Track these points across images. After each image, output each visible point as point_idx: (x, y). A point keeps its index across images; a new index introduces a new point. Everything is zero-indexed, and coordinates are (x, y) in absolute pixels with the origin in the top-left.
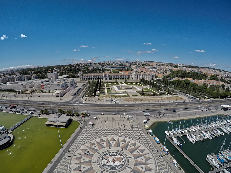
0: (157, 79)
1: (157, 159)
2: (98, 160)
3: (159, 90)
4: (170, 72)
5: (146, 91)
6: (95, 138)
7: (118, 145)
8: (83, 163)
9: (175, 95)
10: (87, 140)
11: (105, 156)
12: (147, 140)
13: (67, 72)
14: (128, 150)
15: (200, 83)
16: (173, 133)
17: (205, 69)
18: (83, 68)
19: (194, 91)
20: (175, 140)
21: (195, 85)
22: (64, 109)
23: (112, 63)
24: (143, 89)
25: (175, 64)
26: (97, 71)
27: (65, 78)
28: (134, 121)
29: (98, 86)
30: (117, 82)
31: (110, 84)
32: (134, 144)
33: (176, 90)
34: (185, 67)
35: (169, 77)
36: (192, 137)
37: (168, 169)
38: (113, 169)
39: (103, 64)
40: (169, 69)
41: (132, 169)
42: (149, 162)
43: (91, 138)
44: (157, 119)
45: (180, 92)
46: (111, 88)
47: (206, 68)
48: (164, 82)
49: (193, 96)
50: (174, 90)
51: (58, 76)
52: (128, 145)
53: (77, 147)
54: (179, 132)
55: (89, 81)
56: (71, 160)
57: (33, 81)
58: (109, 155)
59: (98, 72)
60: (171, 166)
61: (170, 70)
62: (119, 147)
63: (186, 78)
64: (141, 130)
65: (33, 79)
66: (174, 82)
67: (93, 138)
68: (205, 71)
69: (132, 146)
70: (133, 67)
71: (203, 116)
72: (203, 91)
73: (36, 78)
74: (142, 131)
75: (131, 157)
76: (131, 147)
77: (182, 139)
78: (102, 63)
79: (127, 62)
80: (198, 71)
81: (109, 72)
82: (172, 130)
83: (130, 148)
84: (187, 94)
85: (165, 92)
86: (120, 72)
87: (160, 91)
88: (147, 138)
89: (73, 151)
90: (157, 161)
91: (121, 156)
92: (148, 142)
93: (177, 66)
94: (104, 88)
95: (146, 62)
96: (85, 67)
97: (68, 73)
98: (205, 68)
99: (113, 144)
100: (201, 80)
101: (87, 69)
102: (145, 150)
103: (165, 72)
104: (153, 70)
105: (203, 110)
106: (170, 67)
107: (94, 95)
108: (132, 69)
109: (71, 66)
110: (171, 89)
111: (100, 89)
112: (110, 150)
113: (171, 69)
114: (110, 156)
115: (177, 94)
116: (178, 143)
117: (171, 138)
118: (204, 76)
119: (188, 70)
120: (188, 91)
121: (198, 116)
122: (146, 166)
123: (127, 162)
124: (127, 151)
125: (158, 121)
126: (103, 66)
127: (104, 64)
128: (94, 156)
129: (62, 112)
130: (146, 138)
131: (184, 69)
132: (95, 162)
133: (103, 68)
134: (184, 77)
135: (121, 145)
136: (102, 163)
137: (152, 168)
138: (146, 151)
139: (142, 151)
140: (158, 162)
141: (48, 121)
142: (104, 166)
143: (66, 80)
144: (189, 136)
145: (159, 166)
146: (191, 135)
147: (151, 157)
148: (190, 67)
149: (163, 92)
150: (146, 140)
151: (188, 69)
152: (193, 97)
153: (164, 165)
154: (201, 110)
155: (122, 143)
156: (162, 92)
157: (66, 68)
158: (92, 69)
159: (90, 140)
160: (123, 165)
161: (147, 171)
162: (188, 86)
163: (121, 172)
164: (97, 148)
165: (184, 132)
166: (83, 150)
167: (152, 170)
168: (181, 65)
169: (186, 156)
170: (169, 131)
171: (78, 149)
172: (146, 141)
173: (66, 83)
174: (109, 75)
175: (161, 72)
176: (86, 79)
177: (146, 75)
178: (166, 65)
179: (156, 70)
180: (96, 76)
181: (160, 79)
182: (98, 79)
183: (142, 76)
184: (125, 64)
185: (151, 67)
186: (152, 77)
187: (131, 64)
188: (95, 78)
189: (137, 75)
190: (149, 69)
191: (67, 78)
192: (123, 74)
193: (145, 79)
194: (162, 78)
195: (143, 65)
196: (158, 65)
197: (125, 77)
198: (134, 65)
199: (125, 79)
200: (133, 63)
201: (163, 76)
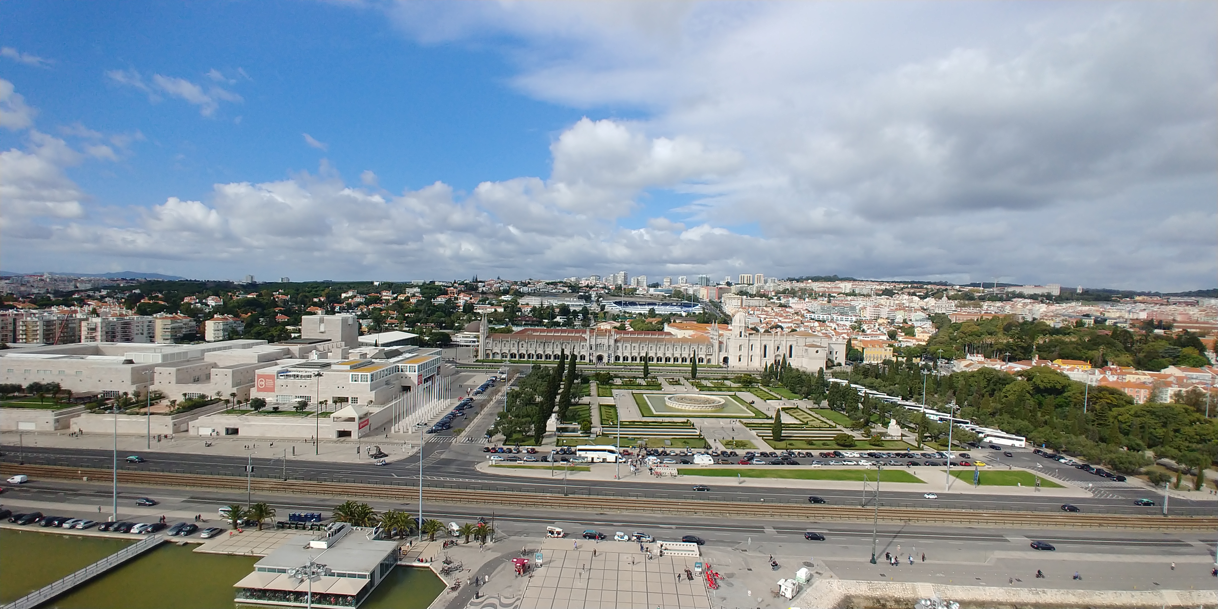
0: (856, 367)
4: (934, 331)
13: (408, 316)
18: (492, 305)
23: (631, 284)
24: (779, 415)
26: (558, 319)
27: (395, 348)
28: (732, 581)
29: (560, 391)
30: (650, 374)
31: (617, 381)
34: (1034, 297)
35: (925, 353)
39: (587, 286)
40: (923, 315)
48: (897, 378)
51: (362, 334)
55: (518, 367)
57: (209, 350)
59: (564, 325)
61: (930, 318)
63: (1041, 359)
65: (209, 334)
66: (956, 380)
68: (1190, 316)
70: (731, 305)
73: (231, 334)
78: (583, 283)
79: (705, 281)
80: (1126, 315)
81: (615, 327)
85: (904, 431)
86: (667, 328)
87: (872, 427)
93: (977, 296)
94: (585, 400)
96: (503, 301)
97: (412, 324)
101: (512, 310)
103: (901, 328)
104: (835, 316)
106: (931, 302)
107: (533, 433)
108: (724, 314)
109: (432, 289)
111: (566, 403)
113: (938, 311)
126: (588, 298)
127: (591, 288)
131: (1022, 308)
133: (588, 305)
134: (1020, 355)
143: (397, 353)
148: (1066, 296)
149: (891, 430)
156: (883, 433)
157: (408, 299)
158: (534, 310)
173: (398, 371)
174: (612, 342)
175: (880, 330)
176: (504, 355)
177: (798, 344)
178: (909, 294)
179: (849, 318)
180: (553, 343)
181: (873, 362)
182: (559, 356)
183: (777, 350)
184: (695, 288)
185: (823, 302)
186: (830, 354)
187: (721, 288)
188: (544, 352)
189: (752, 346)
190: (813, 313)
191: (410, 347)
192: (679, 340)
193: (789, 363)
194: (884, 358)
195: (780, 297)
196: (860, 295)
197: (689, 355)
198: (738, 295)
199: (691, 361)
200: (733, 288)
201: (892, 348)
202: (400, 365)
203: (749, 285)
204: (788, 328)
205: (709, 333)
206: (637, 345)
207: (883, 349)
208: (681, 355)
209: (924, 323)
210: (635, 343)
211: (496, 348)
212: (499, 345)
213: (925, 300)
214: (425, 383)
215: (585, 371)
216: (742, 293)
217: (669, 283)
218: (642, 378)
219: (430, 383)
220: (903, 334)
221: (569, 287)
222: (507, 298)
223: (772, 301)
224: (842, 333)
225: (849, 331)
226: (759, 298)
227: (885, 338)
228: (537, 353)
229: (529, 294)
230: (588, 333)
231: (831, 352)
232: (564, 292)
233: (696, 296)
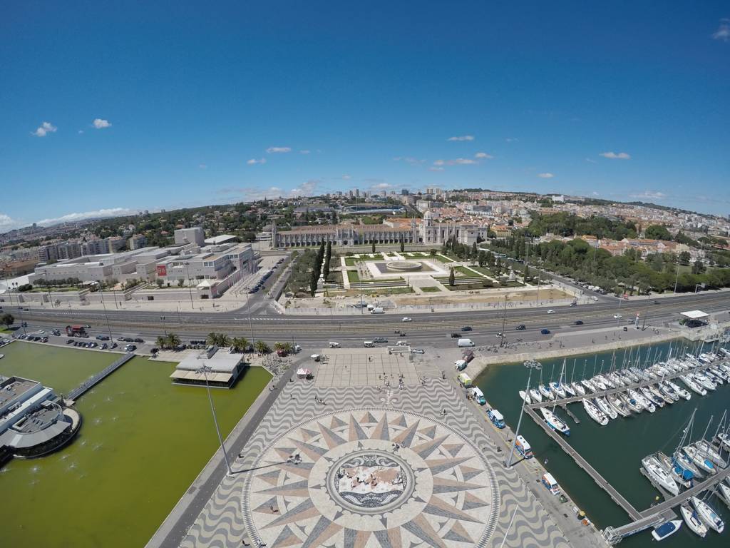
0: (492, 241)
1: (498, 473)
2: (325, 479)
3: (500, 271)
4: (531, 220)
5: (461, 275)
6: (315, 415)
7: (384, 435)
8: (284, 488)
9: (547, 284)
10: (292, 423)
11: (348, 467)
12: (467, 417)
13: (230, 226)
14: (414, 449)
15: (618, 247)
16: (543, 396)
17: (632, 208)
18: (278, 214)
19: (601, 271)
20: (549, 417)
21: (602, 255)
22: (224, 333)
23: (361, 196)
24: (452, 271)
25: (544, 196)
26: (318, 220)
27: (225, 244)
28: (429, 364)
29: (323, 264)
30: (376, 250)
31: (357, 256)
32: (430, 430)
33: (548, 270)
34: (574, 202)
35: (527, 233)
36: (597, 406)
37: (532, 502)
38: (371, 504)
39: (334, 199)
40: (526, 211)
41: (426, 504)
42: (475, 483)
43: (306, 416)
44: (496, 358)
45: (560, 276)
46: (359, 271)
47: (635, 203)
48: (514, 247)
49: (597, 288)
50: (543, 270)
51: (206, 238)
52: (412, 434)
53: (265, 443)
54: (560, 392)
55: (296, 251)
56: (249, 479)
57: (133, 255)
58: (357, 464)
59: (322, 224)
60: (539, 491)
61: (529, 213)
62: (388, 440)
63: (578, 235)
64: (450, 390)
65: (132, 246)
66: (542, 247)
67: (310, 416)
68: (630, 214)
69: (424, 436)
70: (422, 206)
71: (628, 345)
72: (626, 273)
73: (141, 245)
74: (451, 393)
75: (421, 470)
76: (421, 438)
77: (569, 413)
78: (332, 196)
79: (405, 193)
80: (610, 213)
81: (353, 223)
82: (540, 387)
83: (419, 444)
84: (580, 281)
85: (517, 276)
86: (385, 222)
87: (502, 275)
88: (466, 414)
89: (254, 455)
90: (497, 479)
91: (393, 466)
92: (471, 422)
93: (550, 201)
94: (338, 269)
95: (459, 191)
96: (284, 211)
97: (233, 230)
98: (631, 203)
99: (368, 432)
100: (620, 239)
101: (290, 216)
102: (462, 446)
103: (515, 219)
104: (481, 213)
105: (629, 327)
106: (529, 204)
107: (310, 290)
108: (419, 212)
109: (242, 208)
110: (534, 267)
111: (327, 272)
112: (361, 450)
113: (532, 209)
114: (361, 468)
115: (550, 283)
116: (558, 425)
117: (538, 412)
118: (630, 229)
119: (582, 212)
120: (584, 274)
121: (615, 346)
122: (467, 494)
123: (412, 483)
124: (410, 451)
125: (499, 362)
126: (336, 206)
127: (337, 199)
128: (314, 469)
129: (221, 342)
130: (465, 411)
131: (570, 208)
132: (318, 487)
133: (336, 210)
134: (569, 233)
135: (393, 435)
136: (337, 489)
137: (484, 499)
138: (467, 451)
139: (455, 450)
140: (501, 483)
141: (180, 369)
142: (343, 498)
143: (227, 248)
144: (590, 404)
145: (504, 493)
146: (594, 401)
147: (481, 467)
148: (587, 202)
149: (511, 276)
150: (464, 419)
151: (582, 208)
152: (598, 291)
153: (519, 489)
154: (622, 328)
155: (396, 430)
156: (507, 278)
157: (229, 215)
158: (303, 215)
159: (304, 420)
160: (399, 493)
161: (470, 508)
162: (584, 259)
163: (395, 512)
164: (323, 444)
165: (573, 393)
166: (284, 453)
167: (483, 505)
168: (561, 199)
169: (581, 462)
170: (531, 391)
171: (268, 448)
172: (465, 422)
173: (228, 258)
174: (352, 233)
175: (504, 220)
176: (287, 245)
177: (462, 229)
178: (518, 199)
179: (488, 213)
180: (317, 235)
181: (501, 239)
182: (320, 243)
183: (450, 233)
184: (400, 197)
185: (474, 204)
187: (415, 197)
188: (311, 241)
189: (436, 231)
190: (469, 210)
191: (233, 244)
193: (457, 240)
194: (507, 236)
195: (450, 201)
196: (494, 199)
197: (399, 238)
198: (425, 200)
199: (400, 242)
200: (423, 196)
201: (511, 230)
202: (229, 254)
203: (432, 194)
205: (410, 224)
206: (367, 234)
208: (394, 238)
209: (526, 216)
211: (282, 240)
212: (284, 239)
213: (526, 203)
214: (244, 264)
215: (337, 251)
216: (428, 199)
217: (384, 194)
218: (372, 253)
219: (247, 264)
220: (516, 222)
221: (323, 200)
222: (287, 209)
223: (445, 204)
226: (438, 202)
227: (507, 224)
228: (307, 242)
229: (299, 206)
230: (337, 227)
231: (479, 233)
232: (320, 203)
233: (401, 202)
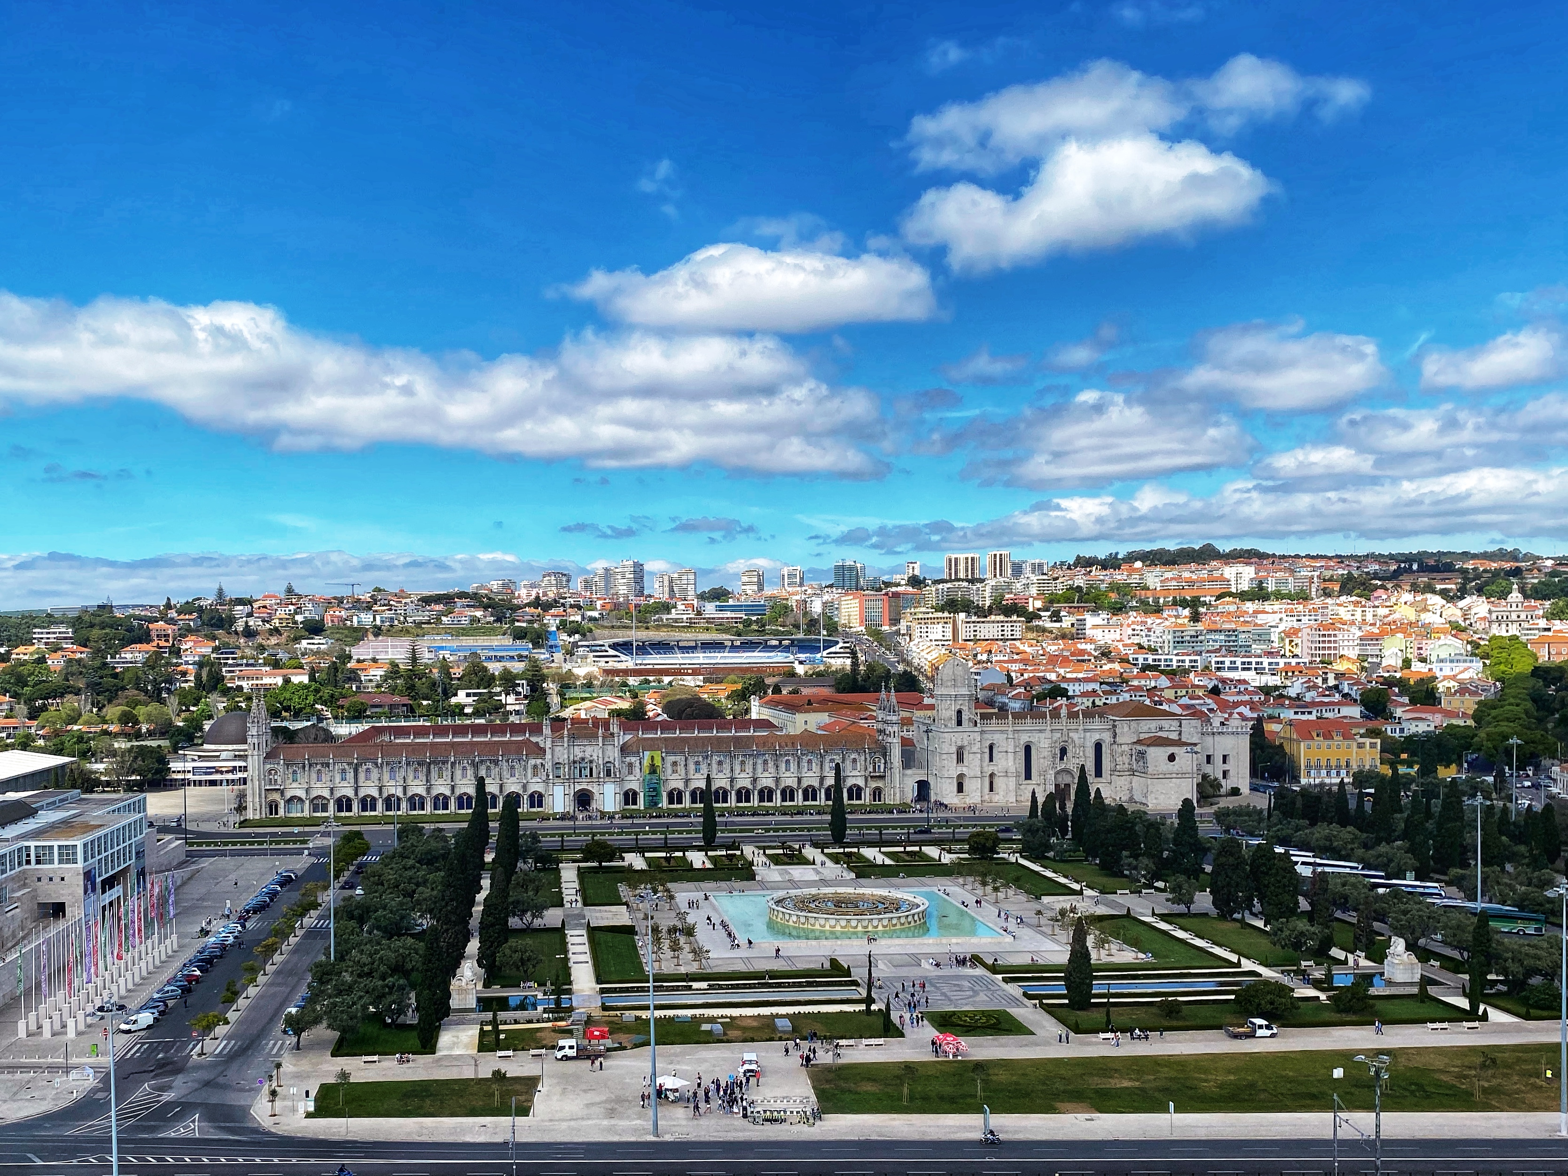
0: (1279, 793)
5: (1128, 956)
24: (1079, 940)
26: (461, 697)
29: (480, 898)
31: (634, 862)
39: (536, 603)
40: (1459, 643)
46: (642, 927)
48: (1397, 822)
55: (359, 834)
61: (1478, 651)
70: (927, 636)
78: (524, 595)
79: (850, 578)
86: (757, 710)
94: (552, 917)
103: (1401, 683)
104: (1214, 659)
106: (1476, 607)
108: (910, 664)
109: (105, 629)
111: (496, 933)
113: (1498, 631)
126: (541, 637)
127: (547, 606)
133: (542, 655)
143: (23, 811)
173: (28, 862)
174: (613, 753)
175: (1339, 692)
176: (319, 804)
177: (1119, 740)
178: (1415, 588)
179: (1254, 660)
180: (453, 764)
181: (1327, 781)
182: (470, 798)
183: (1062, 759)
184: (826, 597)
185: (1180, 621)
186: (1208, 762)
187: (896, 595)
188: (428, 790)
189: (991, 747)
190: (1154, 651)
191: (54, 793)
192: (792, 740)
193: (1098, 791)
194: (1355, 768)
195: (1059, 612)
196: (1279, 596)
197: (822, 779)
198: (942, 610)
199: (828, 798)
200: (931, 591)
201: (1379, 741)
202: (32, 844)
203: (972, 581)
204: (1084, 694)
205: (874, 718)
206: (680, 759)
207: (1355, 745)
208: (799, 780)
209: (1463, 665)
210: (675, 754)
211: (294, 785)
212: (303, 778)
213: (1462, 604)
214: (104, 892)
215: (545, 836)
216: (952, 605)
217: (755, 588)
218: (699, 849)
219: (116, 892)
220: (1406, 700)
221: (486, 608)
222: (320, 643)
223: (1036, 623)
224: (1237, 704)
225: (1256, 698)
226: (1001, 618)
227: (1354, 711)
228: (410, 794)
229: (378, 631)
230: (547, 730)
231: (1209, 757)
232: (474, 620)
233: (830, 618)
